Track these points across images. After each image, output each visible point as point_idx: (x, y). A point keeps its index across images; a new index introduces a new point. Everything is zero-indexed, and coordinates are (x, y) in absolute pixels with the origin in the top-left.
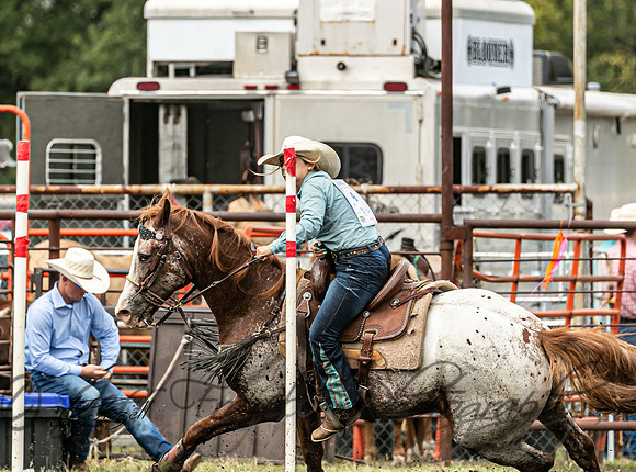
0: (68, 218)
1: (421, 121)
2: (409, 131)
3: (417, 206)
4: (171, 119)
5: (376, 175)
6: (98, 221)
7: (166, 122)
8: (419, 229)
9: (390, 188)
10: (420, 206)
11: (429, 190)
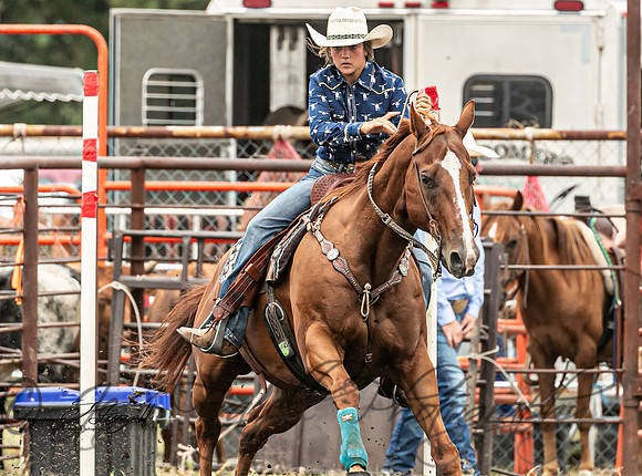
0: (156, 167)
1: (601, 49)
2: (586, 61)
3: (596, 156)
4: (286, 44)
5: (544, 116)
6: (193, 172)
7: (280, 48)
8: (599, 185)
9: (561, 133)
10: (600, 156)
11: (611, 135)
